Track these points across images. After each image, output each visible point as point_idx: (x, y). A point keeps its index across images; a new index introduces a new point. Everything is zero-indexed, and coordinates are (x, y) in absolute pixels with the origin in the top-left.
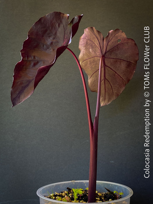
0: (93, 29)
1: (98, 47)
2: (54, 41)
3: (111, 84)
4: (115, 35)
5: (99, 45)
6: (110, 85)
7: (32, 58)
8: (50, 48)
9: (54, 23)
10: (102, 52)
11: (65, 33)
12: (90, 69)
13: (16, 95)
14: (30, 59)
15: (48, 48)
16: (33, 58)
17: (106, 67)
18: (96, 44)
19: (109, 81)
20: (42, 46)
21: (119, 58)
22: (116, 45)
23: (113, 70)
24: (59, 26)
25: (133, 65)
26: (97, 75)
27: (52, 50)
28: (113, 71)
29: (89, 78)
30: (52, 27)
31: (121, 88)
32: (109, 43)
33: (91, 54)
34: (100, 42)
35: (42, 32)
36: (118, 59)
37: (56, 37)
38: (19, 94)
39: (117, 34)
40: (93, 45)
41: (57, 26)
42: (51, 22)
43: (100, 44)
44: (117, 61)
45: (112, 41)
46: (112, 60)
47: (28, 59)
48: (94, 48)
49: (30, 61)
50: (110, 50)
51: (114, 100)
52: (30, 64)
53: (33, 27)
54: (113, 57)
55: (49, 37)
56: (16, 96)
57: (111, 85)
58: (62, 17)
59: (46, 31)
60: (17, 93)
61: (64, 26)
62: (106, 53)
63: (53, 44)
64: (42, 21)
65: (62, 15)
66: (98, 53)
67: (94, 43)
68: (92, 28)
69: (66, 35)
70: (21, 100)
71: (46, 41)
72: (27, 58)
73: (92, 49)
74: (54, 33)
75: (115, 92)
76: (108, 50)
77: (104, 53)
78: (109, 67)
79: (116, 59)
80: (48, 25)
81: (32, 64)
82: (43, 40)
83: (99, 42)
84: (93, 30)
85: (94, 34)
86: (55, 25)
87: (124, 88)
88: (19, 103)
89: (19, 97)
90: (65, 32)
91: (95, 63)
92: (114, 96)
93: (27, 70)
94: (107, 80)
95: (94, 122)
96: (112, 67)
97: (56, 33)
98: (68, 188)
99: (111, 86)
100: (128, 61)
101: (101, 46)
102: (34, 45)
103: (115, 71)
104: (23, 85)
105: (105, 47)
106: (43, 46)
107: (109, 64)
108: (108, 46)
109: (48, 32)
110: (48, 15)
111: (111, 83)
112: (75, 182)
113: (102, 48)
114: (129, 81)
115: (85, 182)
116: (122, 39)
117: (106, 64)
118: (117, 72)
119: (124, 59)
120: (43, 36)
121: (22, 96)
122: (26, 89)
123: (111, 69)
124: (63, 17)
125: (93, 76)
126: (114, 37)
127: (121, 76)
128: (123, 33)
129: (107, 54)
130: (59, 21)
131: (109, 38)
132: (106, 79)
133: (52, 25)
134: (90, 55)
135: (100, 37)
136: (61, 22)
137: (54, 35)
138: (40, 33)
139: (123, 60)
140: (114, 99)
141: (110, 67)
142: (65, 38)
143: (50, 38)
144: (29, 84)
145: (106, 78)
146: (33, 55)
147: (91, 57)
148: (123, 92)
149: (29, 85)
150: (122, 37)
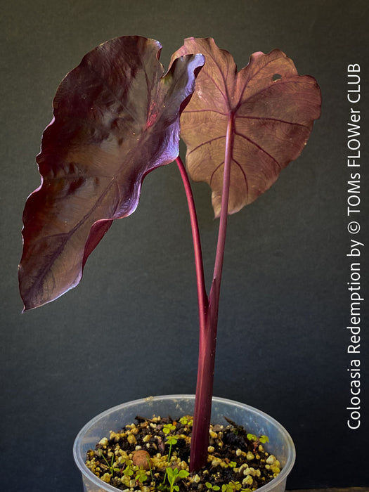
0: (209, 43)
1: (220, 87)
2: (122, 115)
3: (245, 172)
4: (267, 64)
5: (223, 84)
6: (241, 172)
7: (65, 172)
8: (111, 136)
9: (122, 67)
10: (229, 103)
11: (149, 95)
12: (194, 133)
13: (32, 281)
14: (61, 174)
15: (105, 136)
16: (67, 169)
17: (236, 136)
18: (216, 81)
19: (239, 165)
20: (89, 132)
21: (273, 117)
22: (266, 86)
23: (253, 143)
24: (133, 75)
25: (303, 130)
26: (210, 149)
27: (115, 142)
28: (253, 145)
29: (188, 151)
30: (116, 76)
31: (267, 178)
32: (251, 82)
33: (199, 103)
34: (225, 76)
35: (88, 94)
36: (270, 119)
37: (125, 105)
38: (38, 277)
39: (272, 63)
40: (207, 81)
41: (129, 74)
42: (113, 64)
43: (225, 82)
44: (265, 123)
45: (259, 77)
46: (253, 122)
47: (55, 175)
48: (210, 89)
49: (61, 180)
50: (252, 99)
51: (248, 205)
52: (62, 187)
53: (65, 82)
54: (256, 116)
55: (108, 105)
56: (31, 285)
57: (243, 172)
58: (140, 50)
59: (99, 89)
60: (35, 274)
61: (146, 74)
62: (239, 105)
63: (119, 124)
64: (89, 63)
65: (141, 41)
66: (220, 105)
67: (209, 77)
68: (207, 40)
69: (153, 102)
70: (45, 296)
71: (101, 116)
72: (52, 174)
73: (203, 91)
74: (120, 94)
75: (252, 186)
76: (245, 97)
77: (235, 104)
78: (245, 137)
79: (263, 119)
80: (103, 74)
81: (67, 187)
82: (92, 115)
83: (223, 77)
84: (210, 47)
85: (213, 57)
86: (124, 72)
87: (275, 179)
88: (42, 302)
89: (41, 286)
90: (149, 93)
91: (208, 123)
92: (249, 195)
93: (55, 205)
94: (236, 162)
95: (210, 293)
96: (252, 137)
97: (125, 95)
98: (137, 418)
99: (245, 175)
100: (294, 122)
101: (228, 86)
102: (70, 131)
103: (258, 144)
104: (48, 252)
105: (238, 90)
106: (93, 132)
107: (246, 130)
108: (247, 89)
109: (104, 92)
110: (104, 47)
111: (243, 169)
112: (154, 402)
113: (230, 93)
114: (288, 162)
115: (178, 399)
116: (283, 75)
117: (238, 130)
118: (262, 147)
119: (284, 120)
120: (91, 105)
121: (48, 284)
122: (57, 261)
123: (248, 140)
124: (144, 48)
125: (200, 148)
126: (264, 69)
127: (271, 155)
128: (289, 61)
129: (242, 109)
130: (134, 62)
131: (250, 70)
132: (233, 160)
133: (116, 74)
134: (197, 104)
135: (228, 66)
136: (139, 62)
137: (121, 100)
138: (84, 97)
139: (280, 121)
140: (249, 202)
141: (248, 136)
142: (151, 109)
143: (109, 109)
144: (63, 245)
145: (235, 158)
146: (69, 160)
147: (200, 110)
148: (271, 187)
149: (63, 249)
150: (285, 69)
